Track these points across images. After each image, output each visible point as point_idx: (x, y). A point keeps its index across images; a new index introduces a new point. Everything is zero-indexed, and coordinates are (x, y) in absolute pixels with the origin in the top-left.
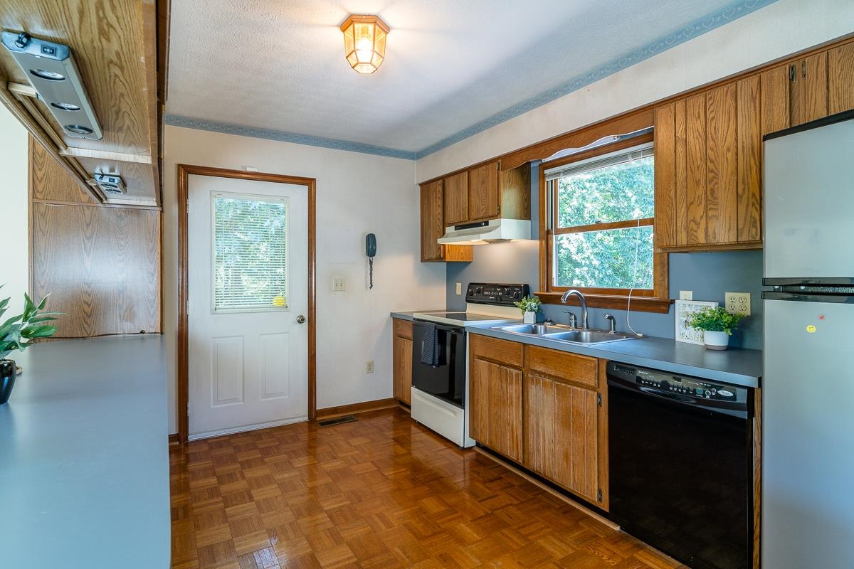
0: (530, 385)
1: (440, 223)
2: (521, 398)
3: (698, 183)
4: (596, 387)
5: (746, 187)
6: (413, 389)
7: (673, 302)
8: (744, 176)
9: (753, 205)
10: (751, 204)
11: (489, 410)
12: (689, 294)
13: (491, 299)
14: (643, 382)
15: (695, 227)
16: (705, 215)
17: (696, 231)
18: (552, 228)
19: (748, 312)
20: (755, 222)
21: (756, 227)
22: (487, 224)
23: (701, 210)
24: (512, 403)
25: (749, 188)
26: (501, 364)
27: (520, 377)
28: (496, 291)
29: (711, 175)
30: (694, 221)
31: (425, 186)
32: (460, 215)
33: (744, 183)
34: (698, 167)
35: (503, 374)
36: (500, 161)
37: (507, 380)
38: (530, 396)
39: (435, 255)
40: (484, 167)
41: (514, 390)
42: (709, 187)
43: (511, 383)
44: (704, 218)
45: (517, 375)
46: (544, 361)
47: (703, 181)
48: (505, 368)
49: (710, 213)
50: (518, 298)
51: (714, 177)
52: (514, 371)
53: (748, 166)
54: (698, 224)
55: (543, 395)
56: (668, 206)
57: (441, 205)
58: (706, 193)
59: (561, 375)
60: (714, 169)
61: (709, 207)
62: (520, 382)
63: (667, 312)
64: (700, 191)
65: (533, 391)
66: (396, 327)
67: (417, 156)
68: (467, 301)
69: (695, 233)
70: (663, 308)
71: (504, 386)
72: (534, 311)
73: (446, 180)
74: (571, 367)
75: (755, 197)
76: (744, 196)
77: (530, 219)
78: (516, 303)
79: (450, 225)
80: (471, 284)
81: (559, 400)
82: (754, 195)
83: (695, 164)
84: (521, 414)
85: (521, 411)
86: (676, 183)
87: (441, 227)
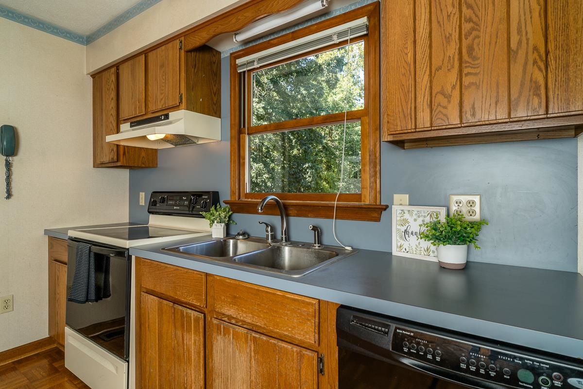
0: (215, 335)
1: (113, 120)
2: (202, 354)
3: (448, 39)
4: (317, 344)
5: (524, 38)
6: (68, 330)
7: (386, 207)
8: (519, 23)
9: (535, 62)
10: (531, 62)
11: (160, 366)
12: (406, 198)
13: (176, 209)
14: (406, 350)
15: (444, 102)
16: (458, 83)
17: (445, 108)
18: (244, 126)
19: (477, 217)
20: (538, 88)
21: (539, 96)
22: (167, 117)
23: (453, 77)
24: (189, 359)
25: (528, 40)
26: (176, 302)
27: (201, 323)
28: (181, 199)
29: (466, 27)
30: (442, 93)
31: (97, 76)
32: (135, 108)
33: (519, 32)
34: (449, 16)
35: (178, 316)
36: (182, 38)
37: (183, 325)
38: (214, 351)
39: (108, 158)
40: (163, 47)
41: (193, 341)
42: (465, 43)
43: (189, 331)
44: (458, 87)
45: (197, 320)
46: (235, 301)
47: (456, 35)
48: (180, 308)
49: (466, 81)
50: (206, 208)
51: (473, 29)
52: (193, 314)
53: (527, 7)
54: (448, 97)
55: (234, 352)
56: (404, 75)
57: (115, 98)
58: (460, 53)
59: (260, 323)
60: (473, 17)
61: (465, 71)
62: (201, 330)
63: (378, 220)
64: (452, 50)
65: (220, 343)
66: (51, 248)
67: (88, 40)
68: (150, 212)
69: (444, 111)
70: (375, 215)
71: (179, 333)
72: (224, 222)
73: (121, 67)
74: (276, 312)
75: (539, 52)
76: (520, 52)
77: (220, 117)
78: (204, 214)
79: (125, 121)
80: (154, 192)
81: (257, 361)
82: (535, 49)
83: (445, 13)
84: (202, 376)
85: (202, 372)
86: (415, 42)
87: (115, 124)
